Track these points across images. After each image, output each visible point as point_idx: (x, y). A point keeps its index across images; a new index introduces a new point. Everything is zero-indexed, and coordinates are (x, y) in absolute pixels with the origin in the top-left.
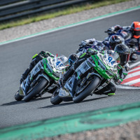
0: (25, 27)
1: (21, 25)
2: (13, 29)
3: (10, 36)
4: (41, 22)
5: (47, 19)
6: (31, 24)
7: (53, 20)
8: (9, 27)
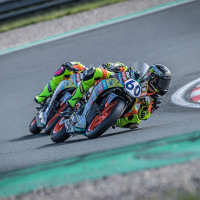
0: (56, 22)
1: (50, 19)
2: (39, 25)
3: (35, 35)
4: (79, 15)
5: (87, 10)
6: (65, 18)
7: (96, 12)
8: (33, 23)
